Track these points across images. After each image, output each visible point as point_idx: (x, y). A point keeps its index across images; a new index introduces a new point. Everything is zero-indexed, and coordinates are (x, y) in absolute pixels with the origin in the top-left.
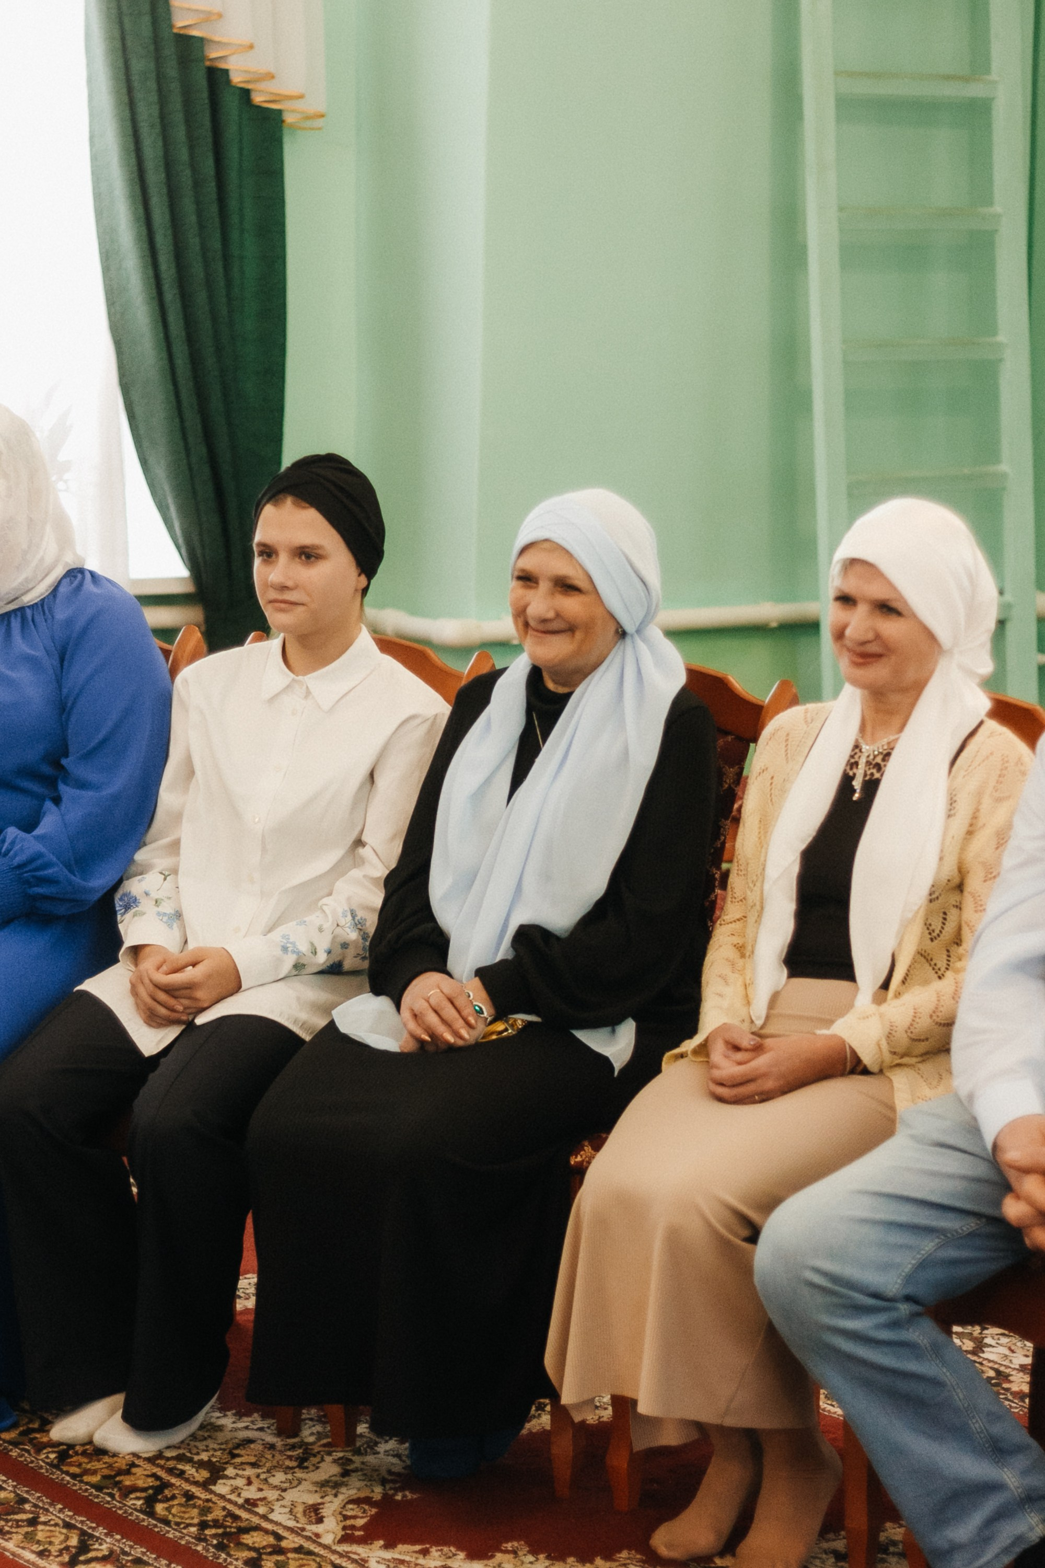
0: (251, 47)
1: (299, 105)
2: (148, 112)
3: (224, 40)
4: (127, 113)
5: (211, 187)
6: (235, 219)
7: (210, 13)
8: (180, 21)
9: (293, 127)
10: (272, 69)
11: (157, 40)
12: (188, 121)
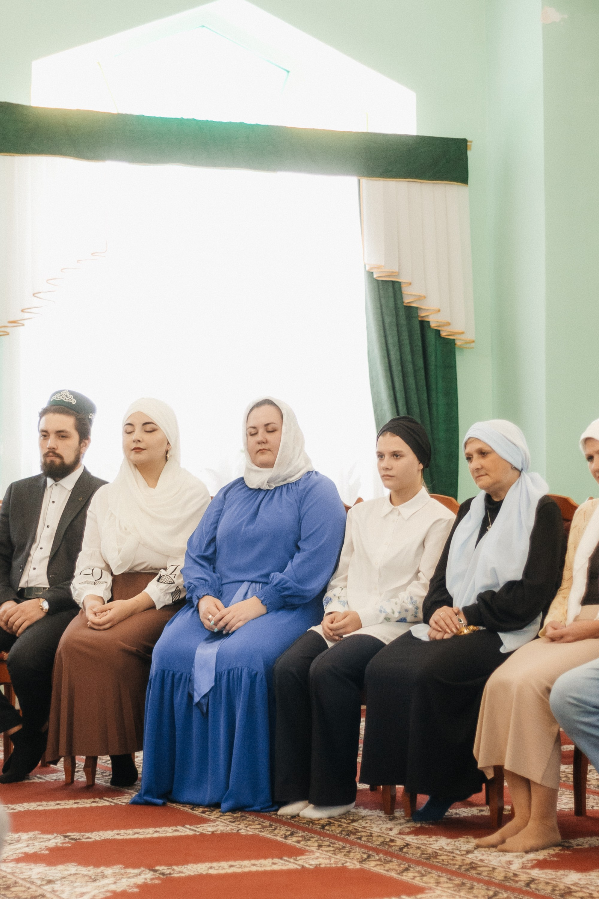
0: (439, 311)
1: (462, 337)
2: (392, 340)
3: (427, 308)
4: (383, 341)
5: (422, 373)
6: (434, 387)
7: (420, 296)
8: (407, 300)
9: (462, 348)
10: (450, 321)
11: (396, 308)
12: (411, 344)
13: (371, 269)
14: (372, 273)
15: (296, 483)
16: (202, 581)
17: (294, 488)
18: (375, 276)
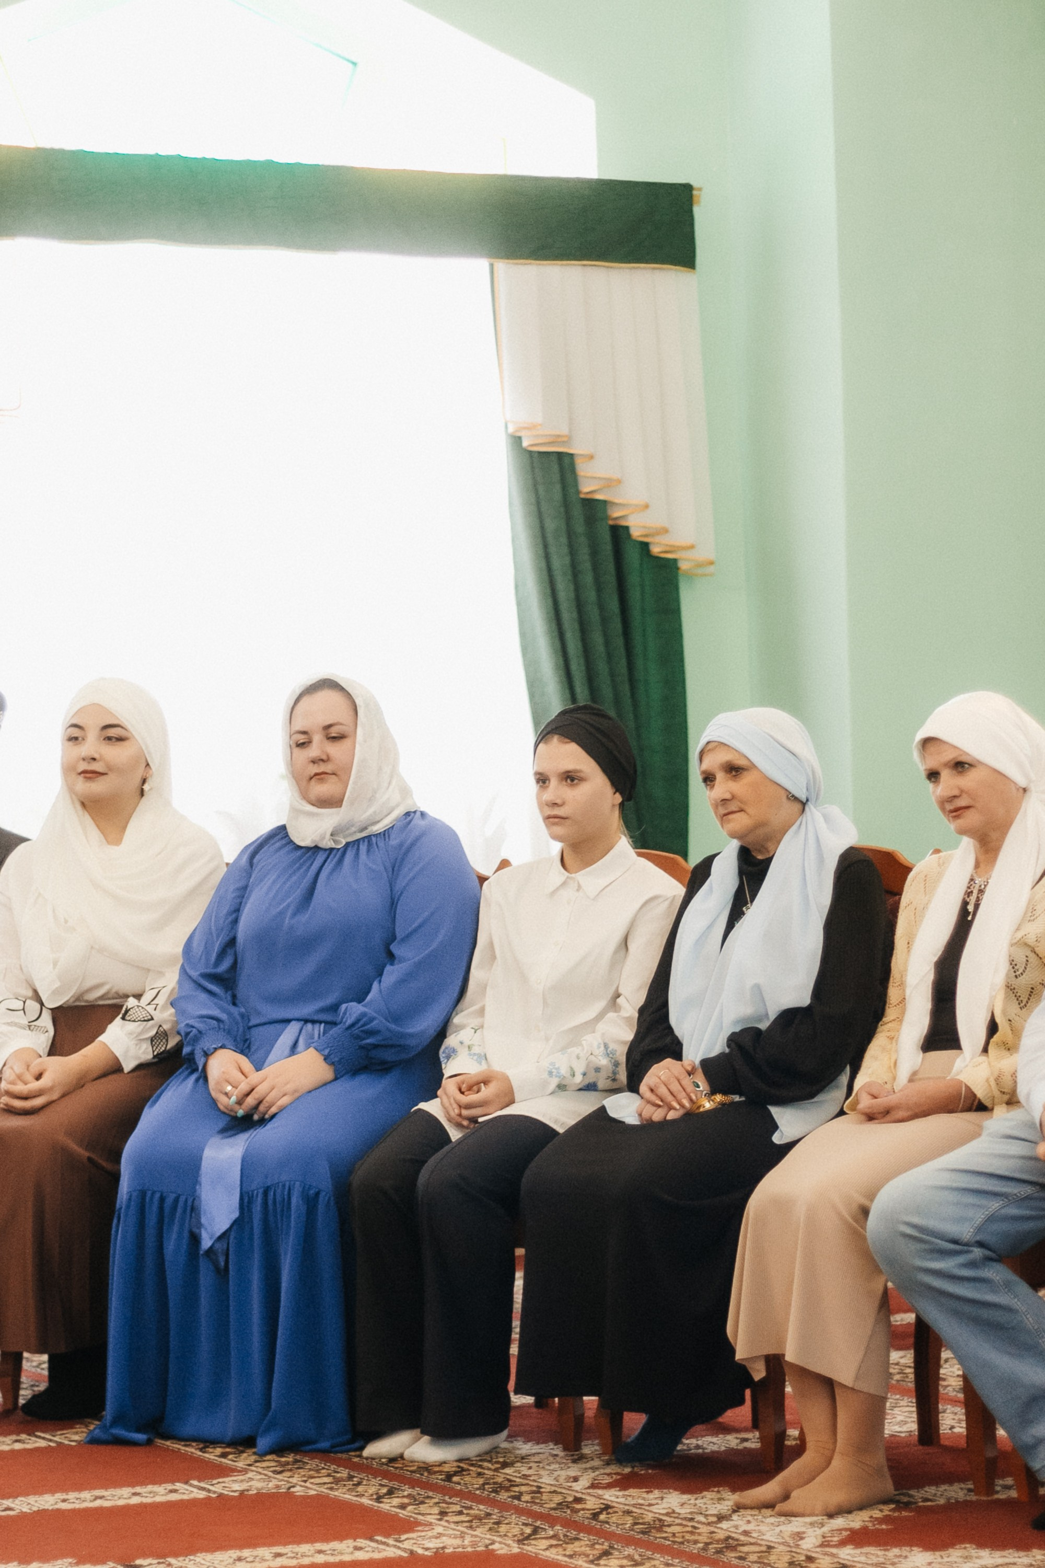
0: (647, 506)
1: (691, 554)
2: (560, 562)
3: (625, 502)
4: (544, 565)
5: (617, 622)
6: (639, 649)
7: (609, 480)
8: (586, 488)
9: (690, 576)
10: (666, 526)
11: (566, 503)
12: (596, 567)
13: (517, 431)
14: (520, 438)
15: (385, 834)
16: (210, 1020)
17: (381, 844)
18: (525, 444)
